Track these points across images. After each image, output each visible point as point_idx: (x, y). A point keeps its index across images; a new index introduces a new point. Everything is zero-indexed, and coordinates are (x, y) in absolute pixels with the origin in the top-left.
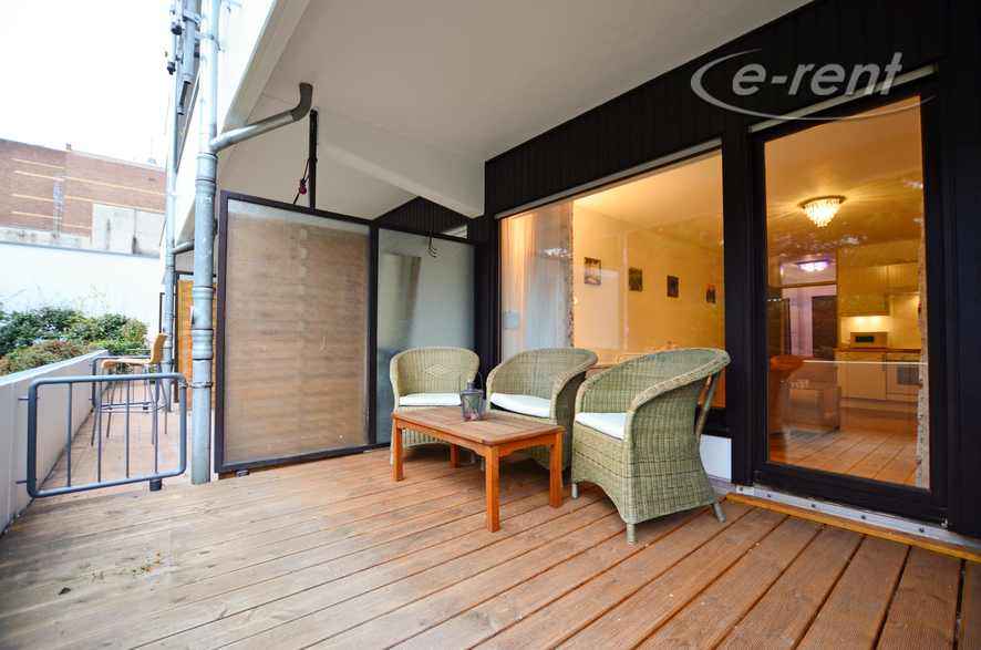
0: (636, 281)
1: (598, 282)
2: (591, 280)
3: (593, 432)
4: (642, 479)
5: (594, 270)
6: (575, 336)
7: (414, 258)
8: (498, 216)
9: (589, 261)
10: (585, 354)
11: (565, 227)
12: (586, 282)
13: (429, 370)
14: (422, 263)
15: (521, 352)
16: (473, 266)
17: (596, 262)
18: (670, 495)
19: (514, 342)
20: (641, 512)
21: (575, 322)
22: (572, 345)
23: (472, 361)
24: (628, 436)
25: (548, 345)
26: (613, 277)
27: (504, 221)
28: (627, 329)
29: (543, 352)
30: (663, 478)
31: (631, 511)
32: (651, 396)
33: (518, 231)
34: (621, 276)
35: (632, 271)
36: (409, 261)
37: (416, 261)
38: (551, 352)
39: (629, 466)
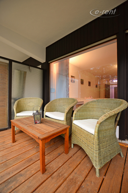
0: (82, 82)
1: (74, 82)
2: (72, 81)
3: (80, 129)
4: (101, 150)
5: (73, 79)
6: (70, 95)
7: (24, 72)
8: (49, 62)
9: (72, 77)
10: (74, 100)
11: (67, 66)
12: (71, 82)
13: (29, 104)
14: (27, 73)
15: (55, 99)
16: (42, 75)
17: (74, 77)
18: (110, 153)
19: (53, 96)
20: (101, 163)
21: (69, 91)
22: (69, 97)
23: (41, 101)
24: (96, 134)
25: (62, 97)
26: (77, 81)
27: (51, 64)
28: (80, 93)
29: (62, 99)
30: (108, 147)
31: (98, 164)
32: (105, 118)
33: (55, 67)
34: (79, 81)
35: (81, 80)
36: (23, 73)
37: (25, 73)
38: (64, 99)
39: (97, 146)
